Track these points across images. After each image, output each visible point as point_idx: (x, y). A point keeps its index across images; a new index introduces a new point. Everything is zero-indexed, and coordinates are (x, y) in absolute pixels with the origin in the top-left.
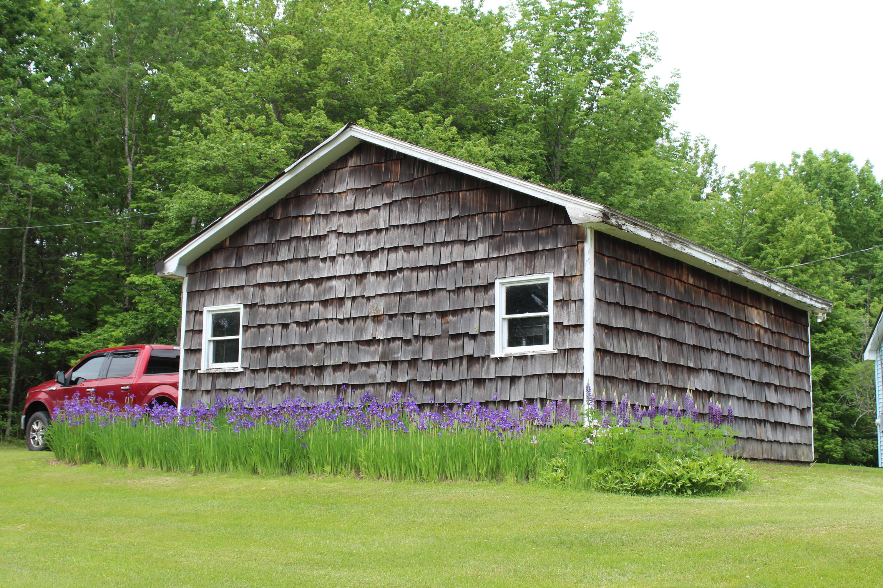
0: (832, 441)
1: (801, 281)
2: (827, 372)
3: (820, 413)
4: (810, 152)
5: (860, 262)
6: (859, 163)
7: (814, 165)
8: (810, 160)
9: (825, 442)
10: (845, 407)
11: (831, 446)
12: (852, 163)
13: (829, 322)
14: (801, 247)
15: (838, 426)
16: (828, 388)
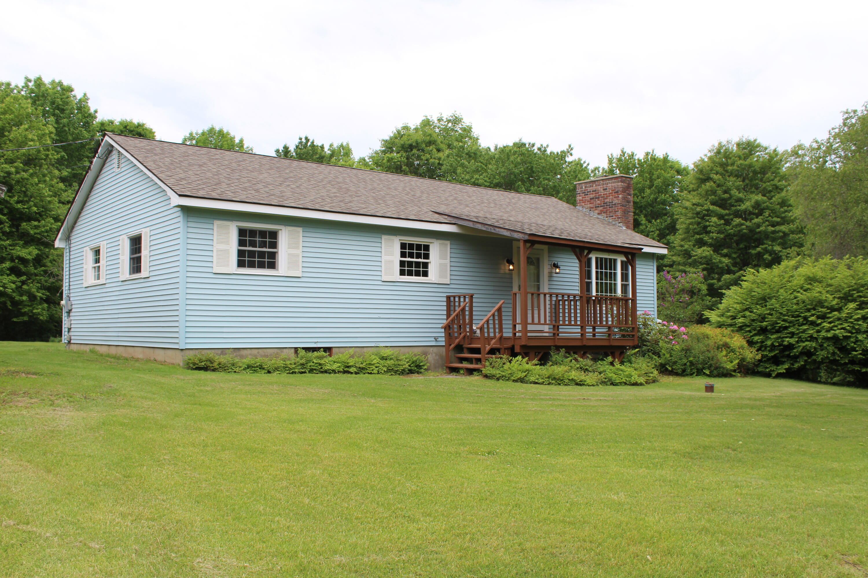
0: (40, 307)
1: (22, 178)
2: (39, 252)
3: (31, 285)
4: (39, 79)
5: (73, 170)
6: (78, 94)
7: (43, 89)
8: (39, 85)
9: (34, 308)
10: (52, 280)
11: (39, 311)
12: (73, 93)
13: (44, 213)
14: (23, 151)
15: (45, 295)
16: (39, 265)
